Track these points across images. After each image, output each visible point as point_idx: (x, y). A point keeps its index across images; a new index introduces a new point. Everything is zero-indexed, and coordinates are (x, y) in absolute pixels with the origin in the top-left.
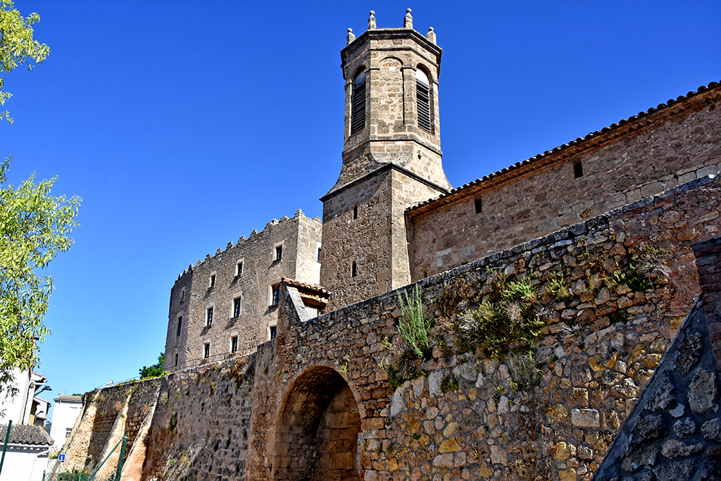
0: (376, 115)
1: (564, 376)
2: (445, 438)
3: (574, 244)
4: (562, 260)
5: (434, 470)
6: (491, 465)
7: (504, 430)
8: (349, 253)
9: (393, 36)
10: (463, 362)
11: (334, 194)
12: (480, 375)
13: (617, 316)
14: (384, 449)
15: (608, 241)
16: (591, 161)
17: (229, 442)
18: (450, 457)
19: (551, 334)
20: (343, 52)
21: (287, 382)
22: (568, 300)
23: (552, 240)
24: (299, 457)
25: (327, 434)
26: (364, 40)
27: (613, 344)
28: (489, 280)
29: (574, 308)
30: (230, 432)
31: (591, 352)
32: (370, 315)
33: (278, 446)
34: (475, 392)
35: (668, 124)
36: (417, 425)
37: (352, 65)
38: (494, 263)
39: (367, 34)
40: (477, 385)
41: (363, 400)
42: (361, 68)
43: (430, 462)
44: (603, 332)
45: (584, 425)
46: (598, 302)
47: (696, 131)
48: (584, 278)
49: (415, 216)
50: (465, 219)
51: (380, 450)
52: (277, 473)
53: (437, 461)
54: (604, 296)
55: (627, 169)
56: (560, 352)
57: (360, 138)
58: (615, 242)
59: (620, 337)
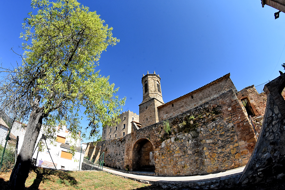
0: (150, 89)
1: (204, 134)
2: (176, 151)
3: (202, 107)
4: (200, 111)
5: (174, 157)
6: (188, 154)
7: (191, 147)
8: (146, 116)
9: (152, 75)
10: (179, 134)
11: (142, 104)
12: (184, 137)
13: (213, 120)
14: (161, 154)
15: (209, 106)
16: (195, 95)
17: (120, 154)
18: (178, 154)
19: (199, 126)
20: (142, 78)
21: (134, 142)
22: (202, 119)
23: (197, 107)
24: (137, 157)
25: (142, 152)
26: (146, 76)
27: (213, 126)
28: (184, 117)
29: (204, 120)
30: (120, 152)
31: (209, 128)
32: (155, 127)
33: (133, 155)
34: (183, 140)
35: (207, 88)
36: (169, 149)
37: (144, 80)
38: (185, 113)
39: (147, 75)
40: (183, 139)
41: (154, 145)
42: (146, 81)
43: (173, 156)
44: (211, 124)
45: (209, 142)
46: (209, 118)
47: (212, 89)
48: (205, 114)
49: (159, 108)
50: (170, 108)
51: (159, 155)
52: (133, 160)
53: (174, 156)
54: (210, 117)
55: (201, 96)
56: (202, 129)
57: (147, 93)
58: (211, 106)
59: (214, 124)
